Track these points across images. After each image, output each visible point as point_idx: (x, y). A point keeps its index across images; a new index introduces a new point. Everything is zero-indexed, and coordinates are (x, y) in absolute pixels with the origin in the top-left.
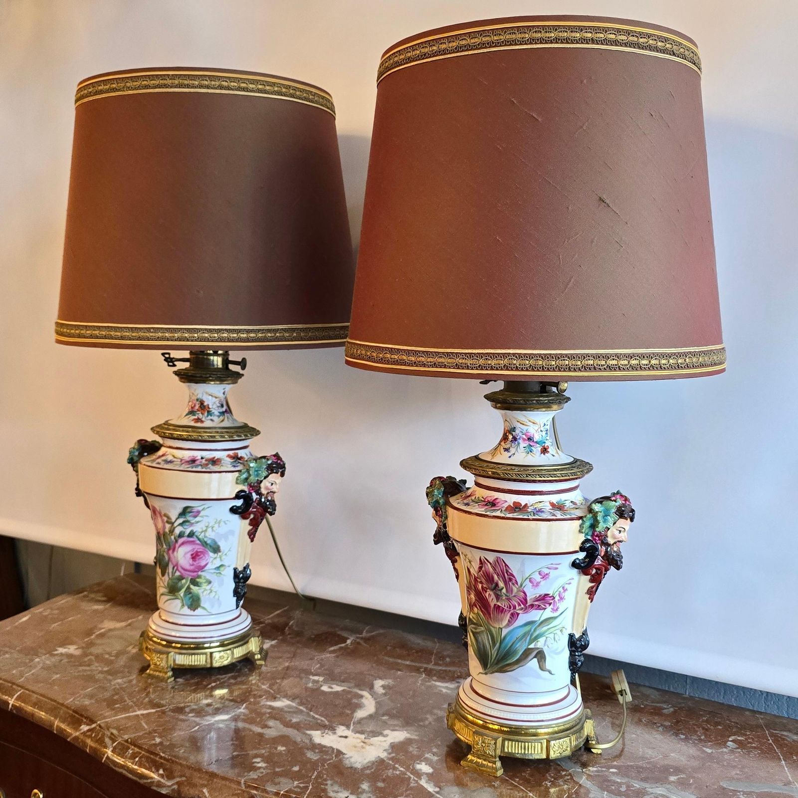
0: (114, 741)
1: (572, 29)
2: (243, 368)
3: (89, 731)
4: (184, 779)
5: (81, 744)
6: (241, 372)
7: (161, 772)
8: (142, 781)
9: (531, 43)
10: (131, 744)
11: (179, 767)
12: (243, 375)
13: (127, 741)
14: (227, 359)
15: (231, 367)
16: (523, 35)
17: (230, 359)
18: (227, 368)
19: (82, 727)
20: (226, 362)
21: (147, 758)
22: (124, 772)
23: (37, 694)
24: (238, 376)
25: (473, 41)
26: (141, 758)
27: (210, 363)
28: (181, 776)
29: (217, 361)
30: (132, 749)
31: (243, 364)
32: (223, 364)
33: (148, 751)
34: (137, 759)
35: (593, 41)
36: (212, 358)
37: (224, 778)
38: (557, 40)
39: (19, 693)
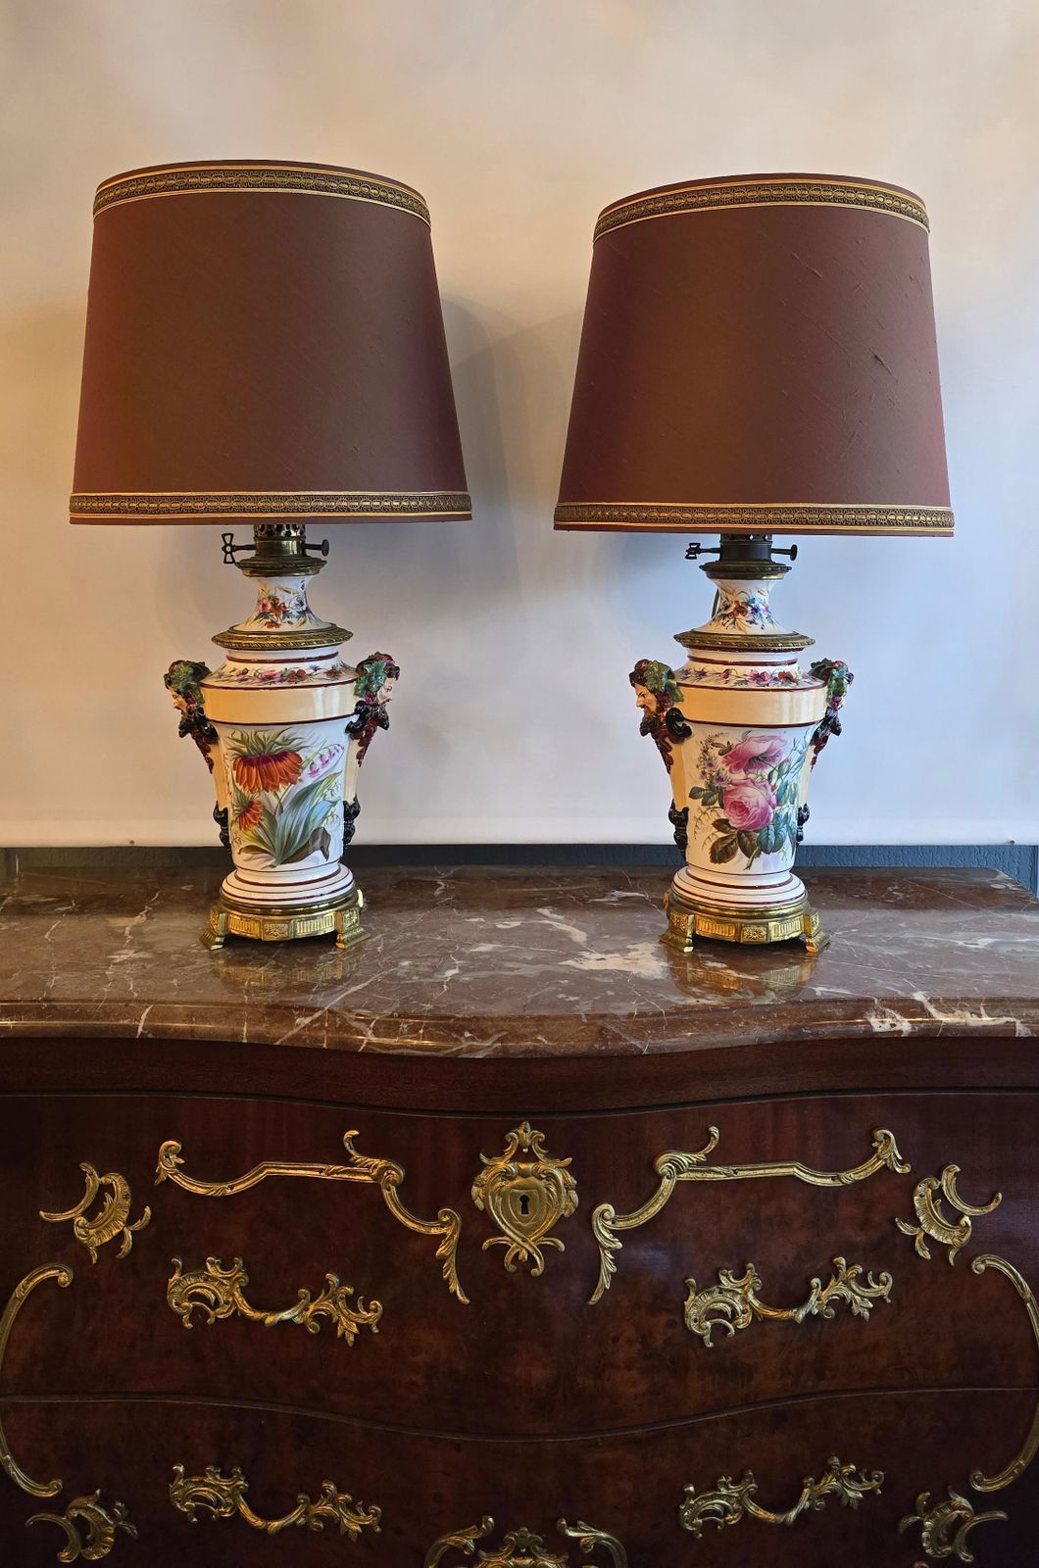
0: (368, 1022)
1: (848, 189)
2: (325, 553)
3: (312, 1022)
4: (505, 1033)
5: (308, 1042)
6: (323, 558)
7: (467, 1034)
8: (441, 1054)
9: (811, 200)
10: (399, 1017)
11: (490, 1023)
12: (325, 562)
13: (392, 1016)
14: (303, 542)
15: (309, 552)
16: (803, 192)
17: (307, 542)
18: (304, 554)
19: (298, 1021)
20: (302, 547)
21: (435, 1025)
22: (405, 1051)
23: (183, 1003)
24: (321, 563)
25: (750, 194)
26: (425, 1028)
27: (281, 550)
28: (499, 1032)
29: (292, 546)
30: (405, 1023)
31: (324, 547)
32: (298, 551)
33: (433, 1018)
34: (421, 1031)
35: (865, 203)
36: (285, 543)
37: (556, 1018)
38: (835, 199)
39: (147, 1010)
